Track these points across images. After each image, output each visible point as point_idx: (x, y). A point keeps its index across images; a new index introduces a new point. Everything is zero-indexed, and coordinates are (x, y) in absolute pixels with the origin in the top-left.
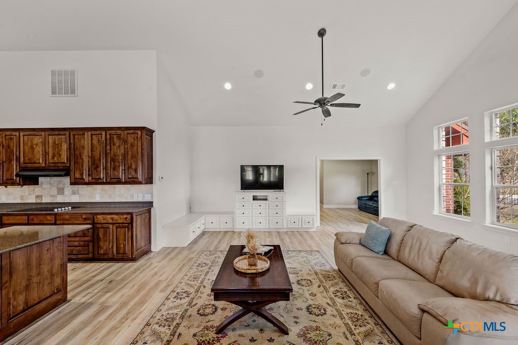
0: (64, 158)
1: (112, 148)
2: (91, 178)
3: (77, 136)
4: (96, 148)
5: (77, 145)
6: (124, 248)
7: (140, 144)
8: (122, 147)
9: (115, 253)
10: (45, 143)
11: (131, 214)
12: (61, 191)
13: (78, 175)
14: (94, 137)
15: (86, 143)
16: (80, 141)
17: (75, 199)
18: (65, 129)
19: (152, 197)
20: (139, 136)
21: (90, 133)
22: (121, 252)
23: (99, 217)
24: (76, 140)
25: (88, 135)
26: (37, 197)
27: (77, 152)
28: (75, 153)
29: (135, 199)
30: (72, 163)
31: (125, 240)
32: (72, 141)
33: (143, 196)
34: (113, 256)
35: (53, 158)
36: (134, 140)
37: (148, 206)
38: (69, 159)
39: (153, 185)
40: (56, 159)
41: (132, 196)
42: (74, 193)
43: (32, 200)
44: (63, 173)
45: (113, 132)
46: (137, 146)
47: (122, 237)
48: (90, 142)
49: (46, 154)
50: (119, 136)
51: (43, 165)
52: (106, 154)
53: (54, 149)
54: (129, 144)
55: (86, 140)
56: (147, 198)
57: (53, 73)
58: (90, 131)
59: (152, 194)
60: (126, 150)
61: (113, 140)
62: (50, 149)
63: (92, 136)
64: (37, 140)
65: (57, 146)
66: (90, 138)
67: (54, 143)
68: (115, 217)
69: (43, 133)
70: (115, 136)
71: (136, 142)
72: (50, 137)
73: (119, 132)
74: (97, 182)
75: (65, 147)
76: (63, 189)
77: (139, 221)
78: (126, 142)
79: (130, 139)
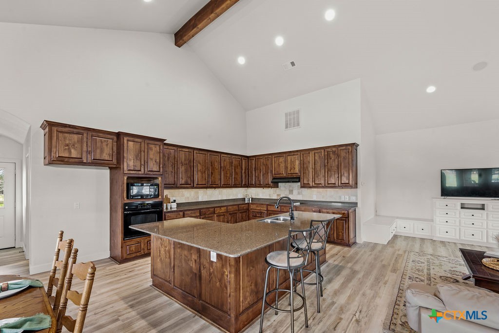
0: (297, 170)
1: (329, 161)
2: (314, 183)
3: (305, 155)
4: (318, 162)
5: (305, 161)
6: (343, 236)
7: (350, 157)
8: (336, 160)
9: (336, 238)
10: (286, 161)
12: (291, 192)
13: (305, 182)
14: (316, 154)
15: (311, 159)
16: (307, 158)
18: (297, 151)
19: (357, 199)
20: (350, 151)
21: (313, 152)
22: (340, 238)
24: (304, 158)
25: (312, 154)
26: (278, 195)
27: (305, 166)
28: (303, 166)
29: (342, 200)
30: (302, 173)
31: (343, 230)
32: (302, 158)
33: (349, 198)
34: (334, 240)
35: (290, 171)
36: (346, 154)
38: (300, 171)
39: (358, 189)
40: (292, 171)
41: (340, 197)
42: (299, 194)
43: (275, 197)
45: (329, 150)
46: (349, 159)
47: (341, 227)
48: (313, 158)
49: (286, 168)
50: (334, 152)
51: (285, 175)
52: (325, 166)
53: (291, 165)
54: (342, 158)
55: (311, 157)
56: (353, 200)
57: (286, 115)
58: (313, 150)
59: (356, 196)
60: (339, 162)
61: (330, 155)
62: (289, 165)
63: (314, 154)
64: (282, 159)
65: (293, 163)
66: (313, 156)
67: (291, 161)
69: (285, 155)
70: (331, 152)
71: (347, 155)
72: (289, 157)
73: (334, 149)
74: (318, 186)
75: (297, 162)
76: (292, 190)
78: (339, 156)
79: (343, 154)
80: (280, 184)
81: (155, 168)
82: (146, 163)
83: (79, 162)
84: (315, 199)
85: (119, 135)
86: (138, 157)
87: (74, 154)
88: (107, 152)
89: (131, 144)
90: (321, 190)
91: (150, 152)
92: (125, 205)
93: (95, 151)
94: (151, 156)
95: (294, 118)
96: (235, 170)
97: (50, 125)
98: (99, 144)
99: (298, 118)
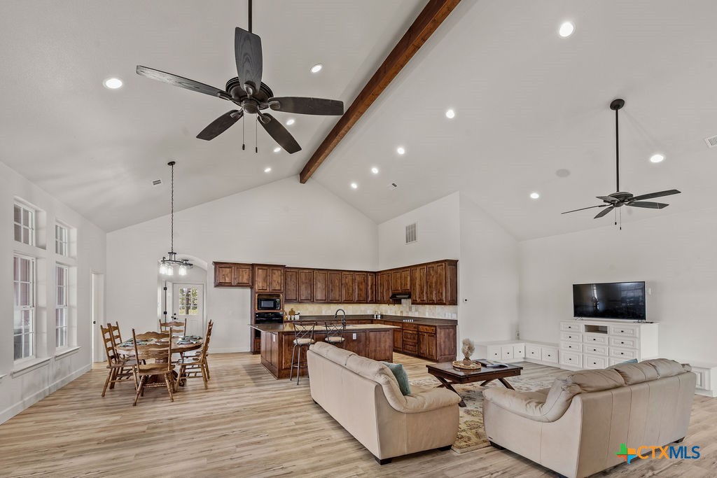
0: (409, 286)
2: (420, 300)
3: (414, 272)
4: (422, 279)
5: (414, 277)
10: (401, 277)
11: (435, 327)
13: (414, 298)
15: (418, 275)
16: (415, 274)
17: (416, 315)
19: (457, 316)
20: (444, 267)
23: (420, 327)
26: (401, 312)
27: (414, 282)
29: (446, 318)
30: (412, 289)
32: (412, 275)
33: (452, 315)
37: (453, 324)
38: (411, 287)
39: (457, 306)
40: (406, 287)
41: (445, 315)
42: (416, 311)
44: (407, 296)
49: (401, 284)
50: (433, 269)
51: (402, 291)
56: (454, 317)
57: (406, 227)
59: (457, 313)
60: (437, 278)
61: (430, 271)
62: (403, 281)
63: (420, 271)
65: (406, 278)
67: (405, 276)
68: (427, 327)
70: (431, 269)
74: (423, 303)
76: (409, 307)
77: (443, 333)
78: (437, 272)
79: (438, 270)
80: (403, 300)
81: (278, 288)
82: (271, 283)
83: (230, 285)
84: (427, 316)
85: (253, 265)
86: (265, 280)
87: (228, 280)
88: (245, 278)
89: (260, 270)
90: (432, 306)
91: (274, 276)
92: (257, 314)
93: (239, 278)
94: (275, 279)
95: (412, 232)
96: (358, 286)
97: (216, 264)
98: (241, 272)
99: (415, 230)
